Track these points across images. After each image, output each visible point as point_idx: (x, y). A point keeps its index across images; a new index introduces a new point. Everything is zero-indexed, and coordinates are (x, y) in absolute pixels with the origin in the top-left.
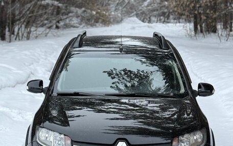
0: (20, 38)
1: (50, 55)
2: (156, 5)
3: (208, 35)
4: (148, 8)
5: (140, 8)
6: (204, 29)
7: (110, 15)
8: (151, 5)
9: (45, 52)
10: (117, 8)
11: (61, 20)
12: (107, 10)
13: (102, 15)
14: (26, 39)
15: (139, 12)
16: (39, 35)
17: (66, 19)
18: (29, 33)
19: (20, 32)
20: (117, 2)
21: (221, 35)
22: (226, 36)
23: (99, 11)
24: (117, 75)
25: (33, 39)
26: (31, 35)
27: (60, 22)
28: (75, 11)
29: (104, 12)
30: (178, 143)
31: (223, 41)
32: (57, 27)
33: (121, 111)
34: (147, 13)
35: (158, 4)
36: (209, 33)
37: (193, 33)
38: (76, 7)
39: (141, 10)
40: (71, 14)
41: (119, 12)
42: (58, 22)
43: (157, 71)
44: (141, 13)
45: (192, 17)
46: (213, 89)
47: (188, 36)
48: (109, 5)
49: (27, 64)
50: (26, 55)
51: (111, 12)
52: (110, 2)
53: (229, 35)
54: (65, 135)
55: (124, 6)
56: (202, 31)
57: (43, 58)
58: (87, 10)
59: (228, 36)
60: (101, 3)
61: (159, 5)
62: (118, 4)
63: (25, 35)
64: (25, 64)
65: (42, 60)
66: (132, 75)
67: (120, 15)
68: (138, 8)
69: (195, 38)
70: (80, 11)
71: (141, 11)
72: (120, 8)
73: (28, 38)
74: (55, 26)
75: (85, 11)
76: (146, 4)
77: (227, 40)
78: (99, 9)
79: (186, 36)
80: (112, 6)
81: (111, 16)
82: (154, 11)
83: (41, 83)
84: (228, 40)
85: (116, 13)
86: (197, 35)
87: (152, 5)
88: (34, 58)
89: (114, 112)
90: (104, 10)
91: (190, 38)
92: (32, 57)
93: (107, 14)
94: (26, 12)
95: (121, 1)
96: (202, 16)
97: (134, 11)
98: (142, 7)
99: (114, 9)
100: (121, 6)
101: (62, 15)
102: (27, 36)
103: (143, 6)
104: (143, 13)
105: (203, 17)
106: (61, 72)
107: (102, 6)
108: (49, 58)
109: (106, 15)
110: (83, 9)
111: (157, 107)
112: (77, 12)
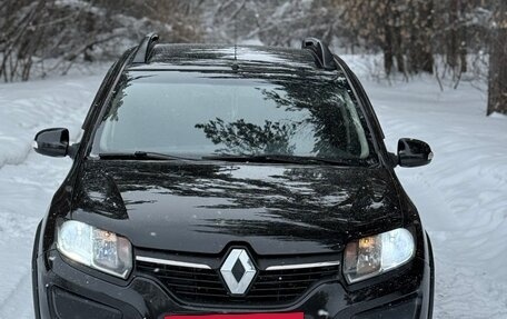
0: (9, 77)
1: (75, 109)
2: (302, 13)
3: (416, 77)
4: (286, 20)
5: (269, 20)
6: (405, 64)
7: (203, 34)
8: (291, 12)
9: (65, 102)
10: (219, 18)
11: (96, 43)
12: (197, 23)
13: (185, 33)
14: (20, 79)
15: (265, 29)
16: (50, 70)
17: (107, 40)
18: (27, 66)
19: (7, 63)
20: (219, 5)
21: (443, 77)
22: (454, 80)
23: (180, 24)
24: (225, 134)
25: (37, 78)
26: (32, 70)
27: (94, 47)
28: (127, 24)
29: (191, 27)
30: (357, 254)
31: (446, 88)
32: (88, 59)
33: (231, 193)
34: (284, 31)
35: (306, 11)
36: (417, 72)
37: (382, 72)
38: (129, 15)
39: (270, 24)
40: (118, 31)
41: (224, 27)
42: (90, 47)
43: (308, 120)
44: (270, 31)
45: (382, 33)
46: (430, 151)
47: (371, 78)
48: (201, 11)
49: (24, 124)
50: (23, 107)
51: (205, 28)
52: (203, 5)
53: (459, 77)
54: (118, 235)
55: (233, 14)
56: (401, 69)
57: (59, 115)
58: (153, 22)
59: (456, 79)
60: (183, 7)
61: (308, 14)
62: (220, 10)
63: (20, 70)
64: (21, 125)
65: (58, 118)
66: (254, 136)
67: (223, 34)
68: (265, 20)
69: (387, 82)
70: (137, 24)
71: (270, 27)
72: (225, 19)
73: (25, 78)
74: (82, 56)
75: (148, 24)
76: (281, 10)
77: (455, 88)
78: (179, 21)
79: (367, 78)
80: (206, 14)
81: (205, 37)
82: (298, 27)
83: (65, 135)
84: (459, 87)
85: (216, 29)
86: (391, 77)
87: (294, 13)
88: (41, 113)
89: (218, 195)
90: (190, 22)
91: (375, 83)
92: (36, 111)
93: (197, 31)
94: (20, 24)
95: (227, 4)
96: (403, 33)
97: (255, 25)
98: (274, 19)
99: (211, 20)
100: (228, 15)
101: (100, 31)
102: (24, 73)
103: (274, 15)
104: (274, 31)
105: (406, 35)
106: (104, 119)
107: (187, 14)
108: (72, 115)
109: (194, 34)
110: (145, 19)
111: (307, 186)
112: (130, 26)
